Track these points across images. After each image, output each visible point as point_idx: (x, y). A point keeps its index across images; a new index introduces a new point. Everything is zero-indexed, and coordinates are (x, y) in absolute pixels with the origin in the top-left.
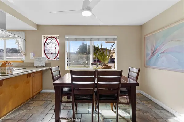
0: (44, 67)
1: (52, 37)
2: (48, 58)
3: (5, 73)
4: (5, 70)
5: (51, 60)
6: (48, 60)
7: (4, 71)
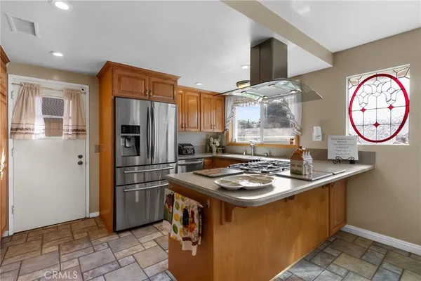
0: (352, 162)
1: (377, 76)
2: (362, 137)
3: (301, 174)
4: (301, 166)
5: (375, 144)
6: (361, 142)
7: (299, 169)
